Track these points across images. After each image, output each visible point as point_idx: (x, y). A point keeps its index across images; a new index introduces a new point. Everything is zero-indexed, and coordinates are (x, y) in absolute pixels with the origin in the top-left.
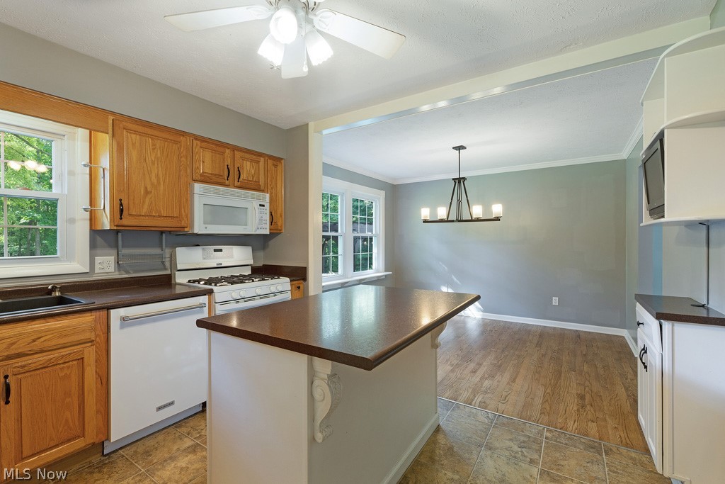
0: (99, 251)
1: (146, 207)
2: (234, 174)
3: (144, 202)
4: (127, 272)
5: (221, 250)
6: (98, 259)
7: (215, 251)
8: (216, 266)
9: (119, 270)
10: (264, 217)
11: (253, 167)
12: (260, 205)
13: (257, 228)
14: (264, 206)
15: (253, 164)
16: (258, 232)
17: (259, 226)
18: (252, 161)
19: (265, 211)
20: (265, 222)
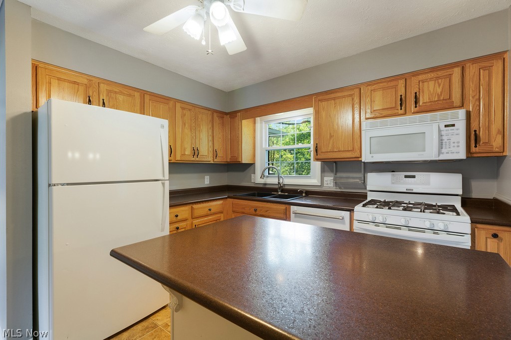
0: (326, 174)
1: (330, 146)
2: (411, 100)
3: (329, 143)
4: (340, 188)
5: (414, 177)
6: (326, 179)
7: (406, 177)
8: (405, 191)
9: (336, 186)
10: (454, 139)
11: (439, 85)
12: (446, 126)
13: (440, 153)
14: (453, 125)
15: (440, 81)
16: (442, 157)
17: (444, 150)
18: (438, 78)
19: (456, 132)
20: (456, 144)
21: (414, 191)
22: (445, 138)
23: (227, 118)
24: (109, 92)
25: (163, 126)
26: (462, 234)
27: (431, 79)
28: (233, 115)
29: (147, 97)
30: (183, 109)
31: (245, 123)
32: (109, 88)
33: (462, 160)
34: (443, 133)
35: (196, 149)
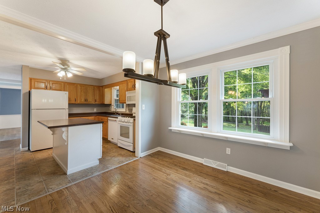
23: (101, 88)
24: (52, 84)
25: (66, 94)
28: (102, 86)
29: (66, 84)
30: (81, 86)
31: (106, 90)
32: (53, 82)
35: (86, 99)
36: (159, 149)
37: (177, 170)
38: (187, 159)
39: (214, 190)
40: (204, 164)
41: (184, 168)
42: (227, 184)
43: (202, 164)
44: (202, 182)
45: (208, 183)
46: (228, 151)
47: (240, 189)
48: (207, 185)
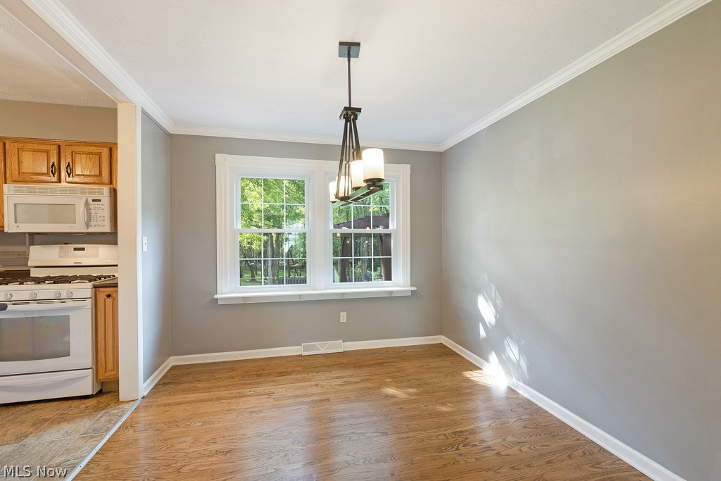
5: (83, 249)
7: (75, 249)
8: (74, 264)
10: (100, 213)
11: (91, 160)
12: (93, 200)
13: (88, 225)
14: (100, 201)
15: (91, 156)
16: (91, 230)
17: (92, 223)
18: (90, 153)
19: (101, 206)
20: (102, 219)
21: (82, 264)
22: (92, 211)
26: (84, 299)
27: (84, 153)
33: (108, 233)
34: (91, 207)
36: (173, 361)
37: (274, 381)
38: (265, 358)
39: (358, 379)
40: (304, 354)
41: (281, 373)
42: (361, 366)
43: (301, 356)
44: (333, 378)
45: (342, 375)
46: (343, 317)
47: (379, 364)
48: (343, 377)
